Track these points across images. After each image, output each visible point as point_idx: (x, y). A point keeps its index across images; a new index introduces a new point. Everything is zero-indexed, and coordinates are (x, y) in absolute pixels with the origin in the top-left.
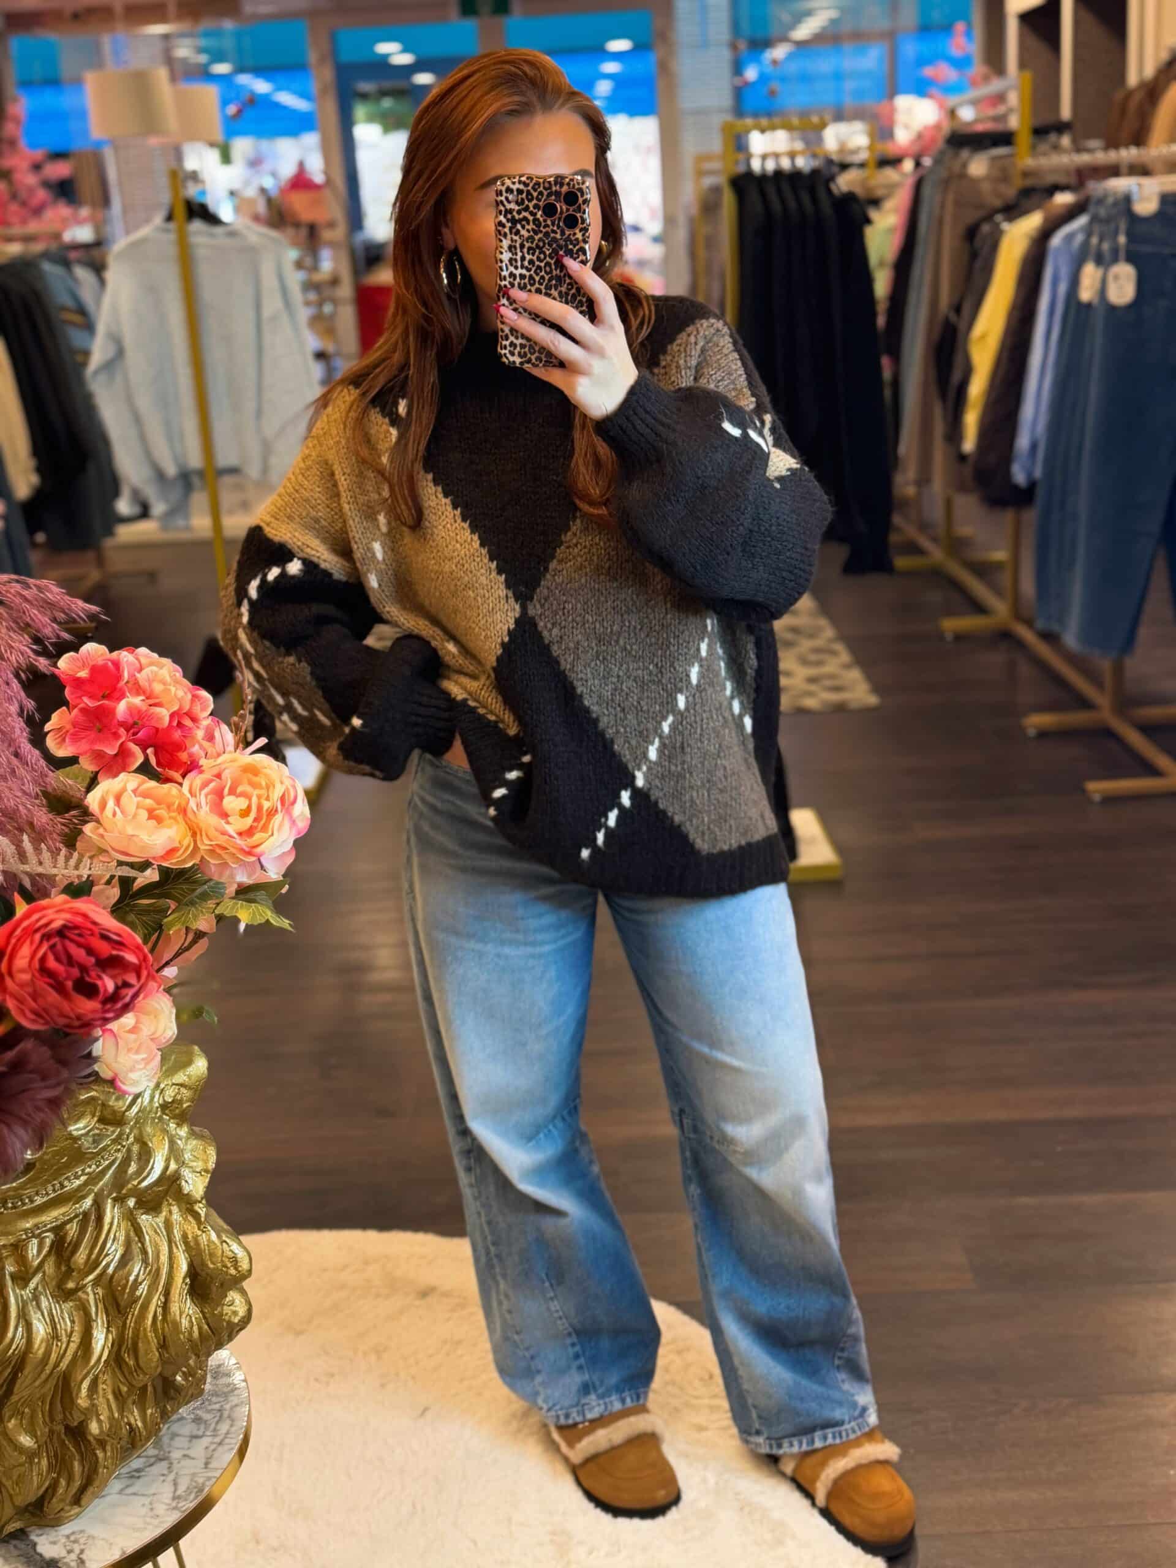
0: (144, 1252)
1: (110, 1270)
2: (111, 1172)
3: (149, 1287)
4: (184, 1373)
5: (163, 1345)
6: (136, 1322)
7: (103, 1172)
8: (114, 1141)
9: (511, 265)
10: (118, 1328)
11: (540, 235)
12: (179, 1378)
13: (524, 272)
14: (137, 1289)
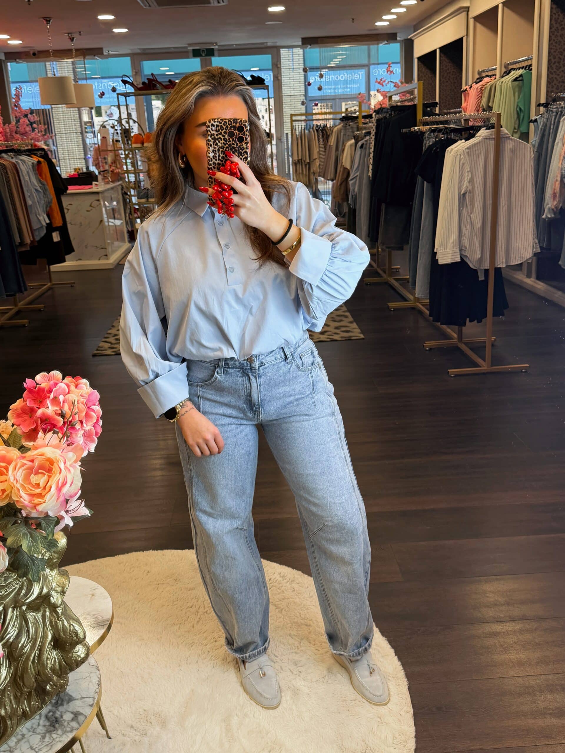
0: (28, 631)
1: (11, 640)
2: (13, 594)
3: (31, 647)
4: (50, 684)
5: (38, 674)
6: (23, 664)
7: (9, 594)
8: (15, 579)
9: (214, 158)
10: (14, 667)
11: (227, 145)
12: (48, 687)
13: (220, 162)
14: (24, 649)
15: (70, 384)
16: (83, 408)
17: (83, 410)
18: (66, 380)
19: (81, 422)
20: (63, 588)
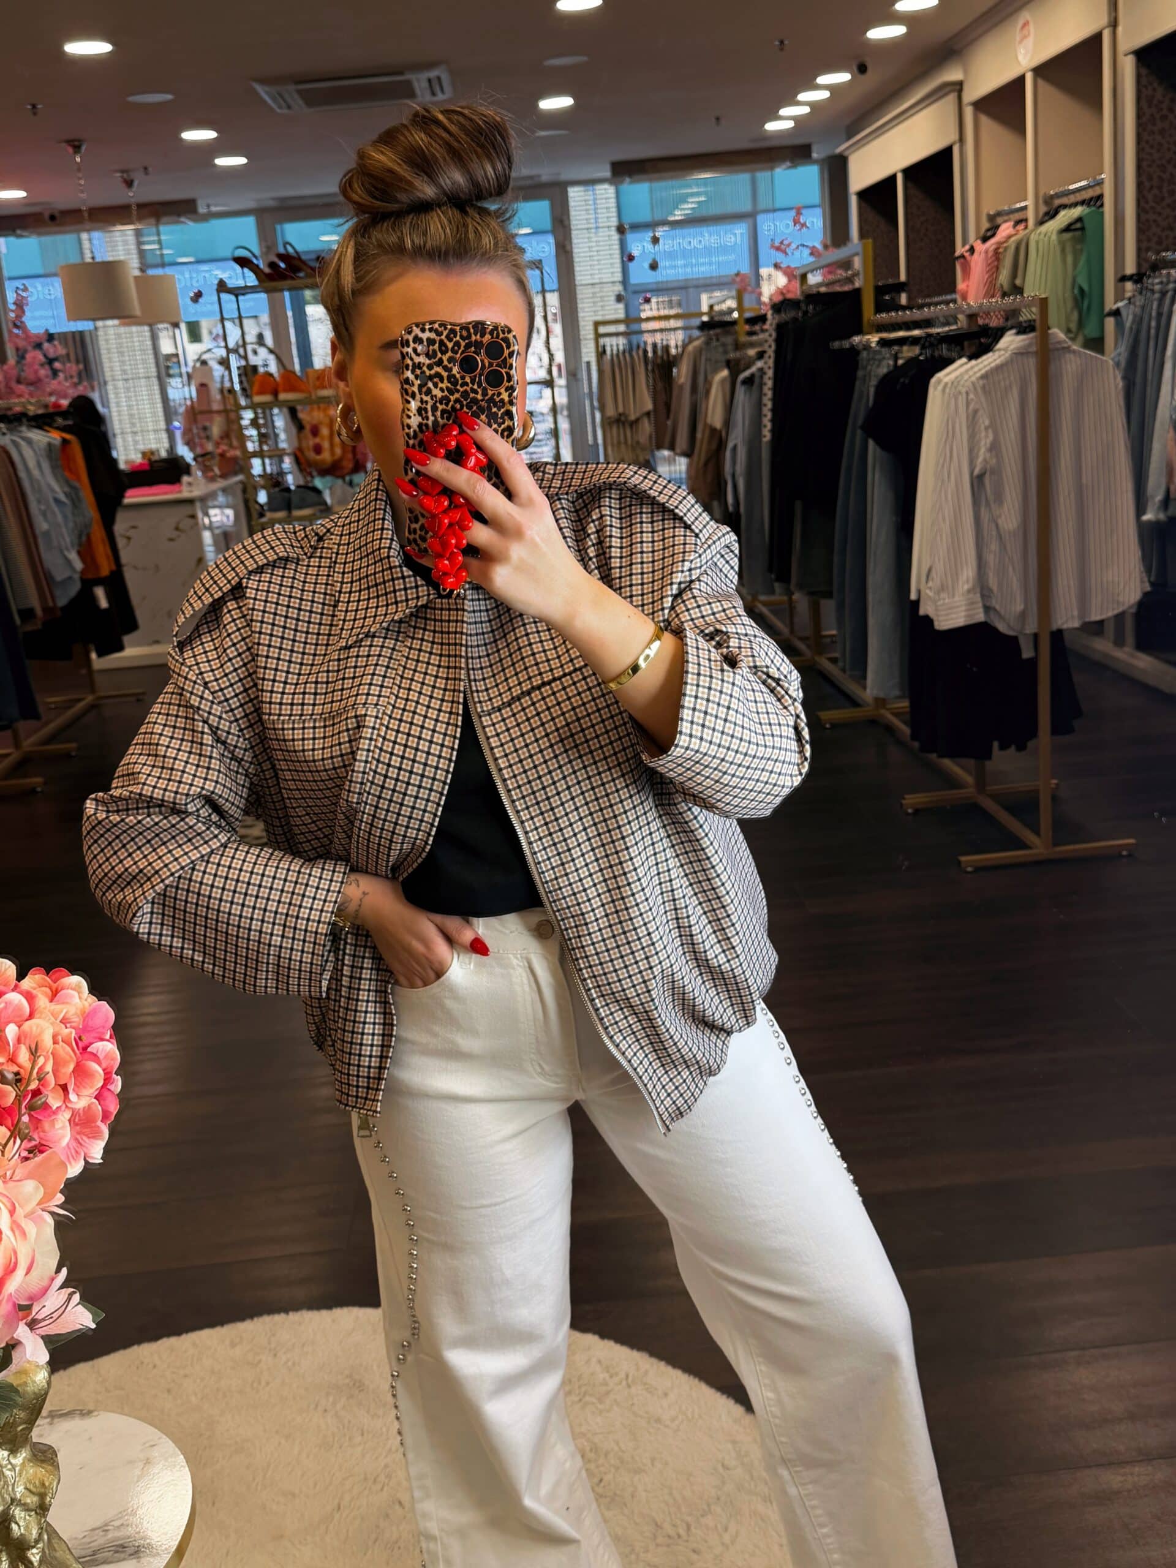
11: (457, 395)
15: (34, 992)
16: (67, 1054)
17: (68, 1058)
18: (27, 983)
19: (65, 1088)
20: (42, 1496)
